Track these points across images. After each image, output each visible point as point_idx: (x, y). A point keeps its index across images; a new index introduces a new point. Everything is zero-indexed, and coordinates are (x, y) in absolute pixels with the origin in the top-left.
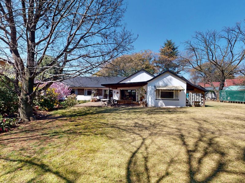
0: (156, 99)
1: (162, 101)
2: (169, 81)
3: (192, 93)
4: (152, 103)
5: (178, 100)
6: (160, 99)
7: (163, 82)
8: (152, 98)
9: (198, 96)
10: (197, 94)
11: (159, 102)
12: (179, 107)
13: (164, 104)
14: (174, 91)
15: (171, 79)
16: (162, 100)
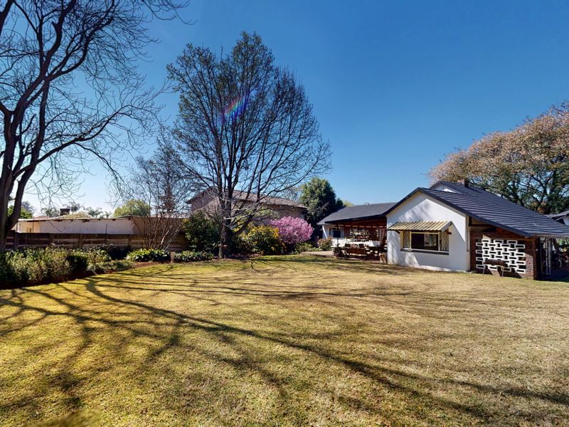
0: (402, 250)
1: (412, 253)
2: (422, 210)
3: (489, 240)
4: (393, 256)
5: (448, 254)
6: (410, 249)
7: (413, 212)
8: (393, 247)
9: (508, 248)
10: (505, 242)
11: (405, 254)
12: (446, 270)
13: (415, 260)
14: (438, 233)
15: (427, 206)
16: (413, 251)
